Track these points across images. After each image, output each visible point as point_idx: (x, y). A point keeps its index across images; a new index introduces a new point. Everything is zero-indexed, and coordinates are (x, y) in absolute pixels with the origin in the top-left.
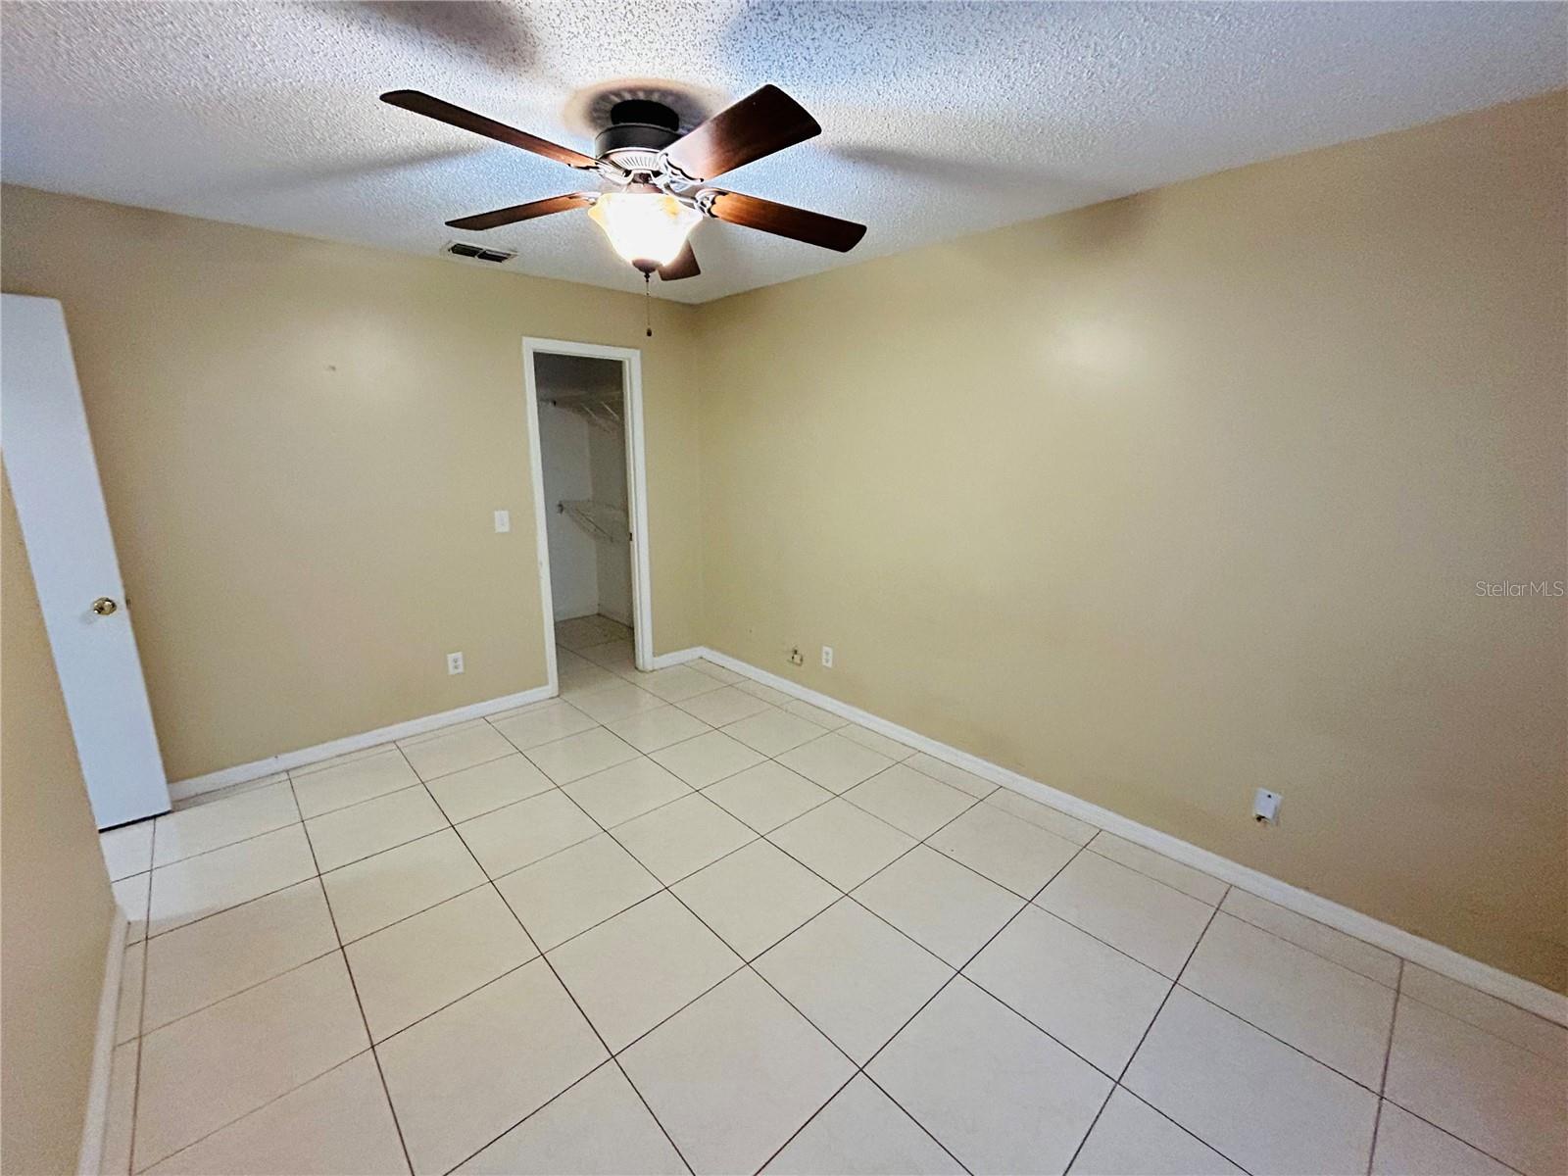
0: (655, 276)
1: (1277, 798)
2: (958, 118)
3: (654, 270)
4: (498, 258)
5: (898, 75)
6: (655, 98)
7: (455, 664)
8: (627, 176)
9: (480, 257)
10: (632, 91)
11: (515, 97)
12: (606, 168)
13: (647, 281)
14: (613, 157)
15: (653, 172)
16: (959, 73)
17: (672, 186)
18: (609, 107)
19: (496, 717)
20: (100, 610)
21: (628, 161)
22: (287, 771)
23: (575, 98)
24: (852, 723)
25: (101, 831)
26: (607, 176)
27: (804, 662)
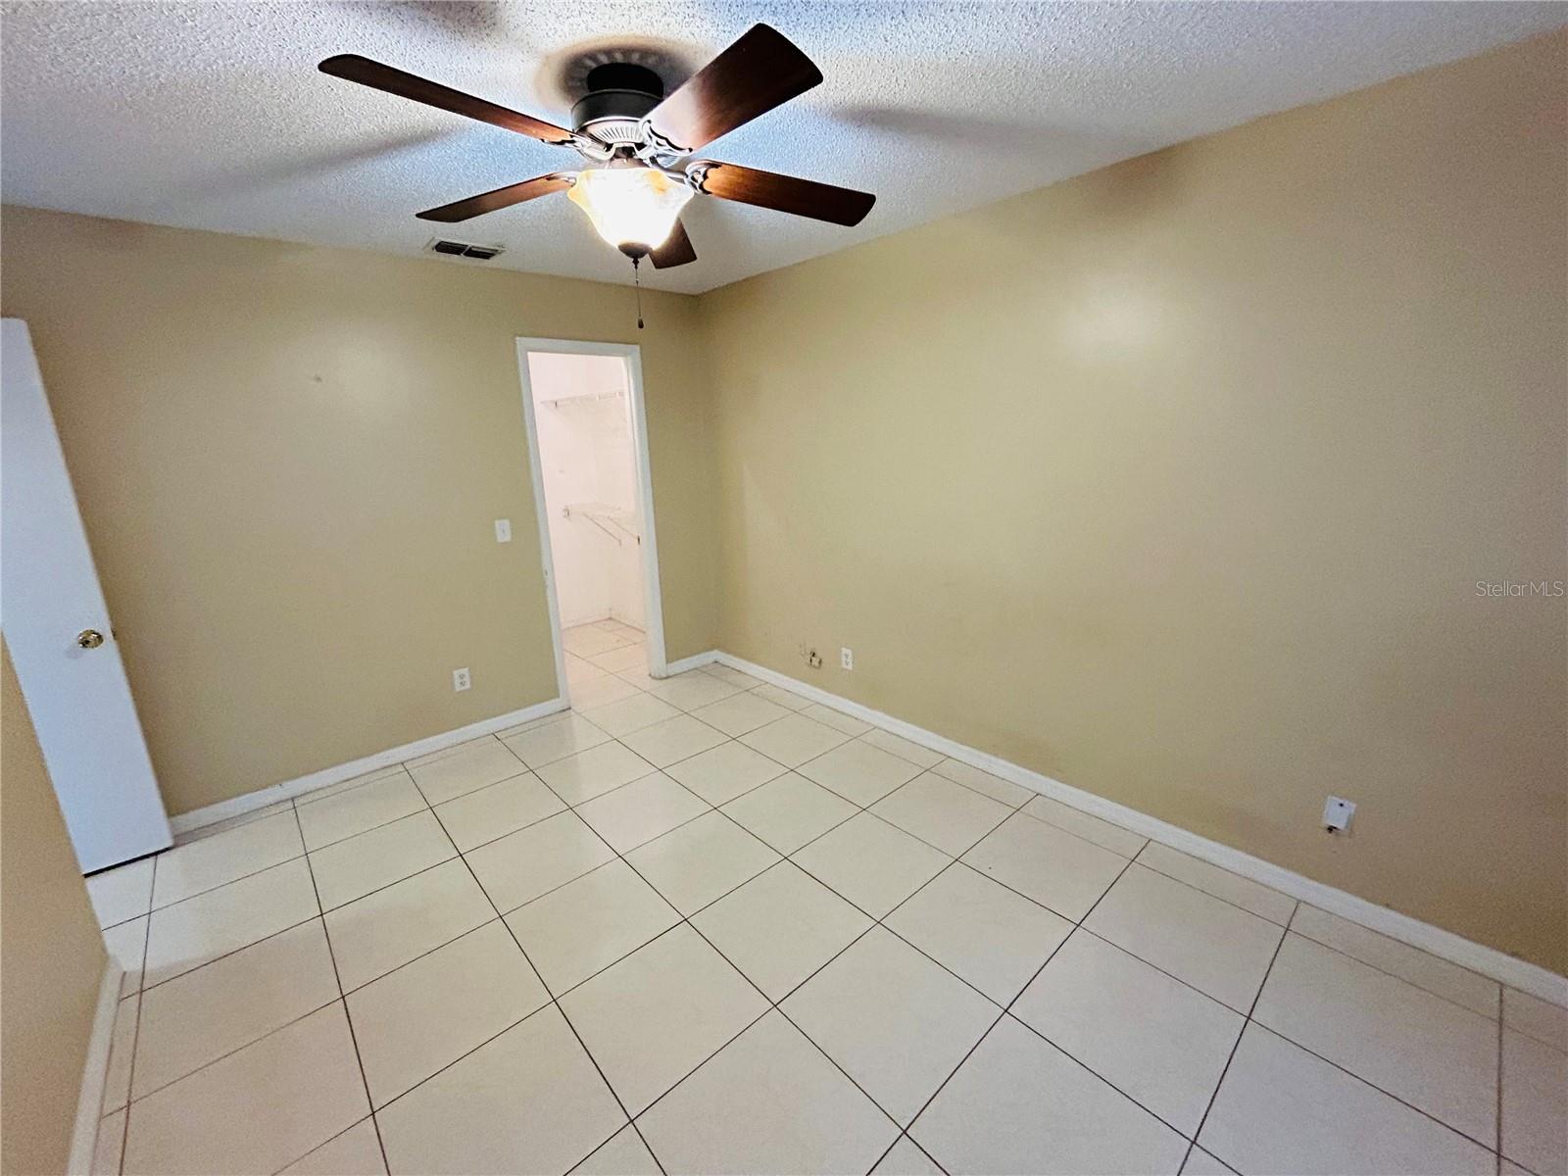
0: (646, 261)
1: (1351, 807)
2: (976, 65)
3: (642, 255)
4: (485, 255)
5: (908, 15)
6: (635, 59)
7: (461, 679)
8: (608, 150)
9: (466, 254)
10: (609, 52)
11: (479, 68)
12: (583, 141)
13: (636, 267)
14: (592, 130)
15: (636, 144)
16: (977, 8)
17: (659, 160)
18: (585, 74)
19: (508, 733)
20: (85, 643)
21: (608, 134)
22: (293, 799)
23: (545, 65)
24: (875, 727)
25: (87, 876)
26: (586, 150)
27: (823, 664)
